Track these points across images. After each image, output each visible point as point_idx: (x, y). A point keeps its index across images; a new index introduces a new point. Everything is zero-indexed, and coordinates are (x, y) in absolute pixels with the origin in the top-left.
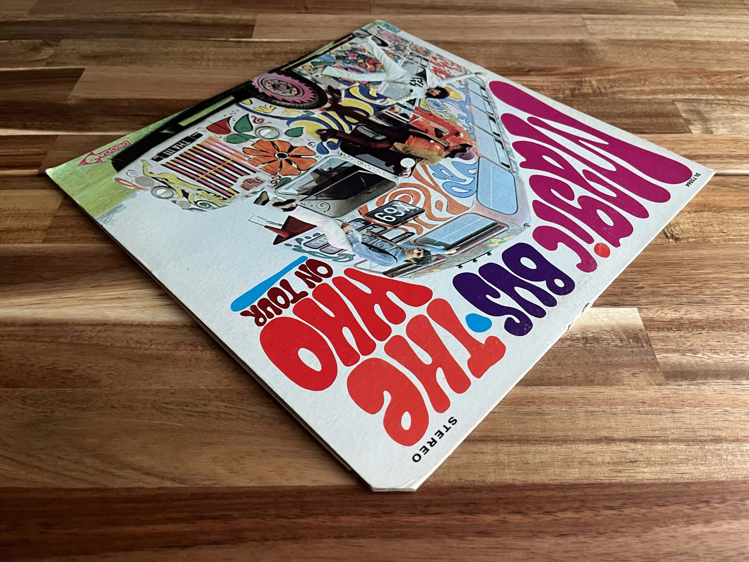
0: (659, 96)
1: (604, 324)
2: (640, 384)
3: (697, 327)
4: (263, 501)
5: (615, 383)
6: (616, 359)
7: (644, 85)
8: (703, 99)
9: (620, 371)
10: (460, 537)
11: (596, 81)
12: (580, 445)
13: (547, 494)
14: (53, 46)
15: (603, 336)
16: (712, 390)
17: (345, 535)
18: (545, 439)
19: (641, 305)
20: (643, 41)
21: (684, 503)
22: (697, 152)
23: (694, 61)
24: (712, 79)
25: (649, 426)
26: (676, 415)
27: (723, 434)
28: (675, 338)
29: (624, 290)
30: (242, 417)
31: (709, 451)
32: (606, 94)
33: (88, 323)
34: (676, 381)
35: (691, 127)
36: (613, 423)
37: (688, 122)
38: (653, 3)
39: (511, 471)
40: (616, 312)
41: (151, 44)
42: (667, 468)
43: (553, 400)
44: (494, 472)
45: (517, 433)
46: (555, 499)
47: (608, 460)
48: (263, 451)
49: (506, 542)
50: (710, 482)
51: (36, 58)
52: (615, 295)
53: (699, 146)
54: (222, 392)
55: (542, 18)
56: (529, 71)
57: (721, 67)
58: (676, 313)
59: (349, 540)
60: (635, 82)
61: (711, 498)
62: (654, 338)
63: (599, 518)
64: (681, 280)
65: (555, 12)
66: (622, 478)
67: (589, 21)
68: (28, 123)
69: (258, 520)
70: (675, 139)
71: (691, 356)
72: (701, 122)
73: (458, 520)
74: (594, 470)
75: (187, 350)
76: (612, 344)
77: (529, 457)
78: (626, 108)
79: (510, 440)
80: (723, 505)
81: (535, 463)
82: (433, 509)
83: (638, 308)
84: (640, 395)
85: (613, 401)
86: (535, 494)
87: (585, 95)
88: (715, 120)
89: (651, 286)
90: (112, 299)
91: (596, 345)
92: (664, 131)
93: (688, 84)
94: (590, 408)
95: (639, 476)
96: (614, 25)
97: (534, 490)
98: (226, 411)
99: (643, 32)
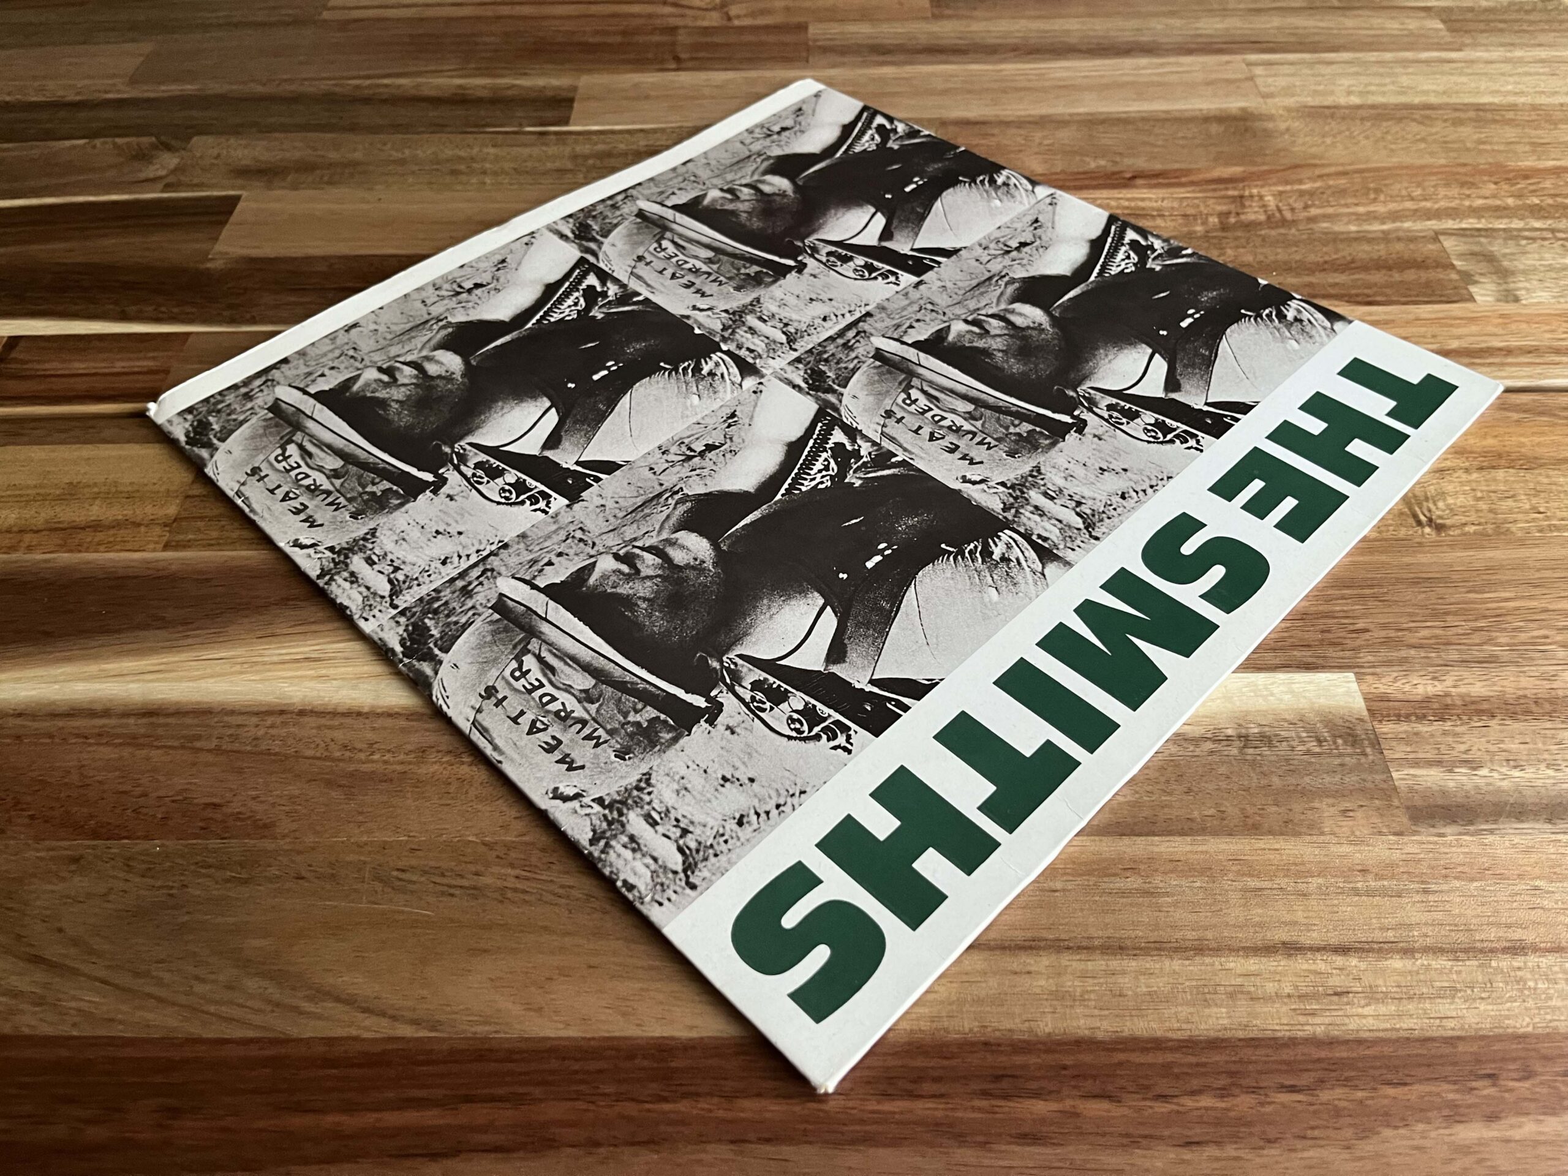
0: (1407, 225)
1: (1283, 706)
2: (1358, 833)
3: (1480, 712)
4: (593, 1066)
5: (1304, 830)
6: (1307, 779)
7: (1375, 200)
8: (1500, 230)
9: (1316, 804)
10: (983, 1145)
11: (1273, 195)
12: (1231, 959)
13: (1160, 1058)
14: (177, 150)
15: (1282, 733)
16: (1507, 844)
17: (752, 1136)
18: (1157, 945)
19: (1362, 667)
20: (1373, 107)
21: (1445, 1079)
22: (1486, 342)
23: (1482, 147)
24: (1519, 186)
25: (1374, 921)
26: (1431, 898)
27: (1529, 936)
28: (1432, 736)
29: (1327, 635)
30: (548, 897)
31: (1498, 970)
32: (1293, 221)
33: (248, 709)
34: (1433, 826)
35: (1473, 289)
36: (1300, 913)
37: (1468, 278)
38: (1396, 26)
39: (1087, 1012)
40: (1310, 683)
41: (371, 144)
42: (1411, 1007)
43: (1175, 866)
44: (1054, 1012)
45: (1100, 933)
46: (1176, 1070)
47: (1287, 991)
48: (590, 967)
49: (1076, 1157)
50: (1500, 1035)
51: (142, 176)
52: (1309, 646)
53: (1490, 329)
54: (509, 846)
55: (1162, 65)
56: (1134, 177)
57: (1539, 159)
58: (1436, 683)
59: (759, 1146)
60: (1355, 196)
61: (1501, 1069)
62: (1390, 736)
63: (1268, 1109)
64: (1447, 613)
65: (1190, 52)
66: (1317, 1026)
67: (1261, 68)
68: (132, 309)
69: (581, 1105)
70: (1441, 315)
71: (1465, 774)
72: (1494, 277)
73: (980, 1110)
74: (1258, 1010)
75: (442, 763)
76: (1299, 748)
77: (1125, 982)
78: (1337, 251)
79: (1085, 948)
80: (1527, 1084)
81: (1136, 994)
82: (927, 1087)
83: (1356, 674)
84: (1359, 855)
85: (1302, 868)
86: (1137, 1058)
87: (1249, 226)
88: (1524, 272)
89: (1384, 626)
90: (297, 661)
91: (1265, 750)
92: (1414, 299)
93: (1469, 196)
94: (1253, 883)
95: (1353, 1024)
96: (1313, 75)
97: (1134, 1050)
98: (518, 886)
99: (1373, 88)
